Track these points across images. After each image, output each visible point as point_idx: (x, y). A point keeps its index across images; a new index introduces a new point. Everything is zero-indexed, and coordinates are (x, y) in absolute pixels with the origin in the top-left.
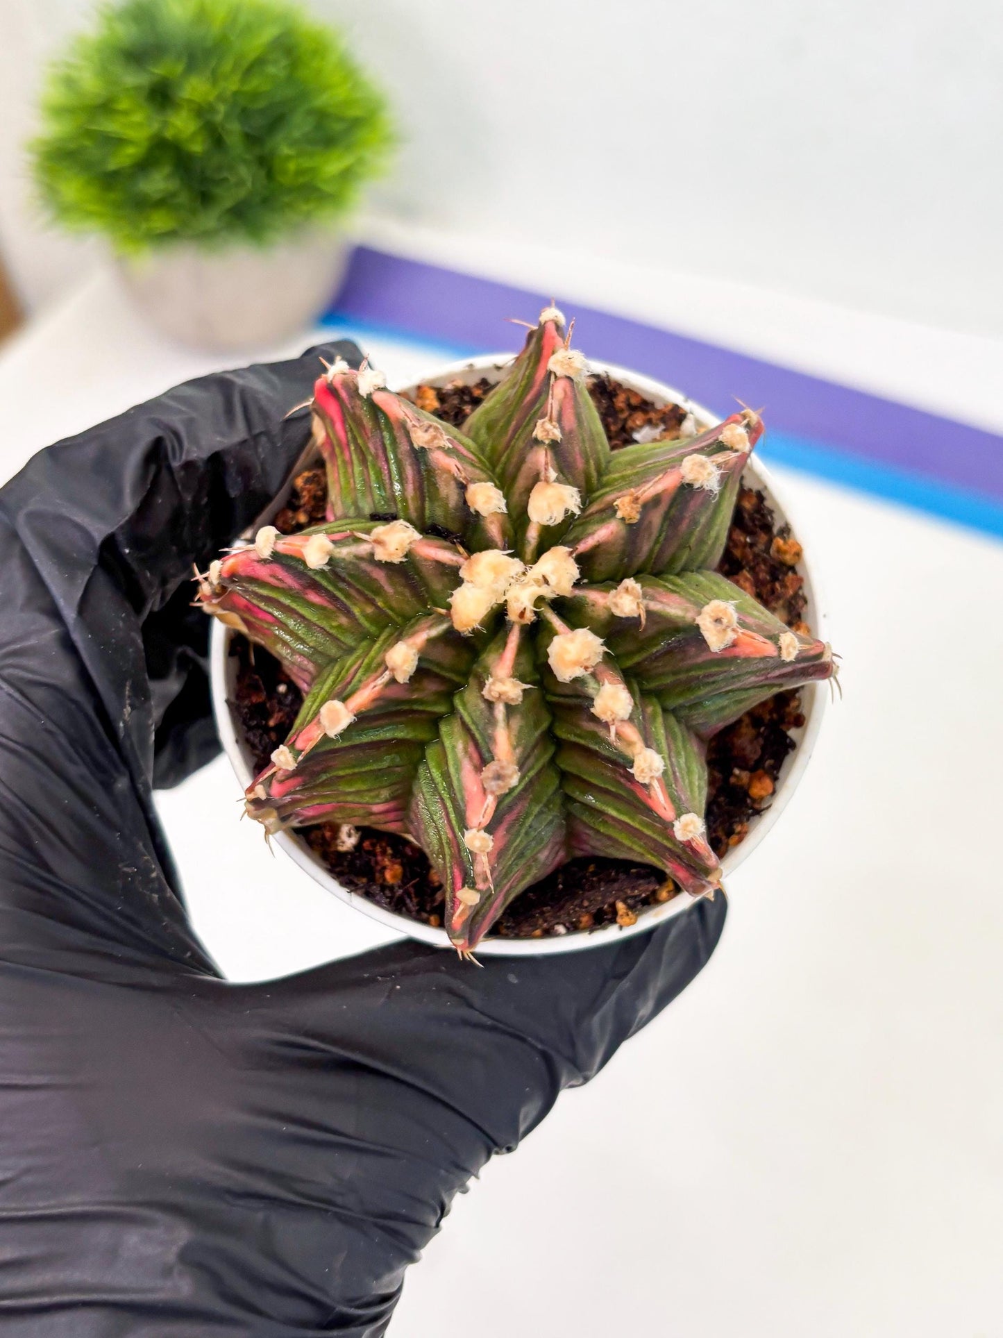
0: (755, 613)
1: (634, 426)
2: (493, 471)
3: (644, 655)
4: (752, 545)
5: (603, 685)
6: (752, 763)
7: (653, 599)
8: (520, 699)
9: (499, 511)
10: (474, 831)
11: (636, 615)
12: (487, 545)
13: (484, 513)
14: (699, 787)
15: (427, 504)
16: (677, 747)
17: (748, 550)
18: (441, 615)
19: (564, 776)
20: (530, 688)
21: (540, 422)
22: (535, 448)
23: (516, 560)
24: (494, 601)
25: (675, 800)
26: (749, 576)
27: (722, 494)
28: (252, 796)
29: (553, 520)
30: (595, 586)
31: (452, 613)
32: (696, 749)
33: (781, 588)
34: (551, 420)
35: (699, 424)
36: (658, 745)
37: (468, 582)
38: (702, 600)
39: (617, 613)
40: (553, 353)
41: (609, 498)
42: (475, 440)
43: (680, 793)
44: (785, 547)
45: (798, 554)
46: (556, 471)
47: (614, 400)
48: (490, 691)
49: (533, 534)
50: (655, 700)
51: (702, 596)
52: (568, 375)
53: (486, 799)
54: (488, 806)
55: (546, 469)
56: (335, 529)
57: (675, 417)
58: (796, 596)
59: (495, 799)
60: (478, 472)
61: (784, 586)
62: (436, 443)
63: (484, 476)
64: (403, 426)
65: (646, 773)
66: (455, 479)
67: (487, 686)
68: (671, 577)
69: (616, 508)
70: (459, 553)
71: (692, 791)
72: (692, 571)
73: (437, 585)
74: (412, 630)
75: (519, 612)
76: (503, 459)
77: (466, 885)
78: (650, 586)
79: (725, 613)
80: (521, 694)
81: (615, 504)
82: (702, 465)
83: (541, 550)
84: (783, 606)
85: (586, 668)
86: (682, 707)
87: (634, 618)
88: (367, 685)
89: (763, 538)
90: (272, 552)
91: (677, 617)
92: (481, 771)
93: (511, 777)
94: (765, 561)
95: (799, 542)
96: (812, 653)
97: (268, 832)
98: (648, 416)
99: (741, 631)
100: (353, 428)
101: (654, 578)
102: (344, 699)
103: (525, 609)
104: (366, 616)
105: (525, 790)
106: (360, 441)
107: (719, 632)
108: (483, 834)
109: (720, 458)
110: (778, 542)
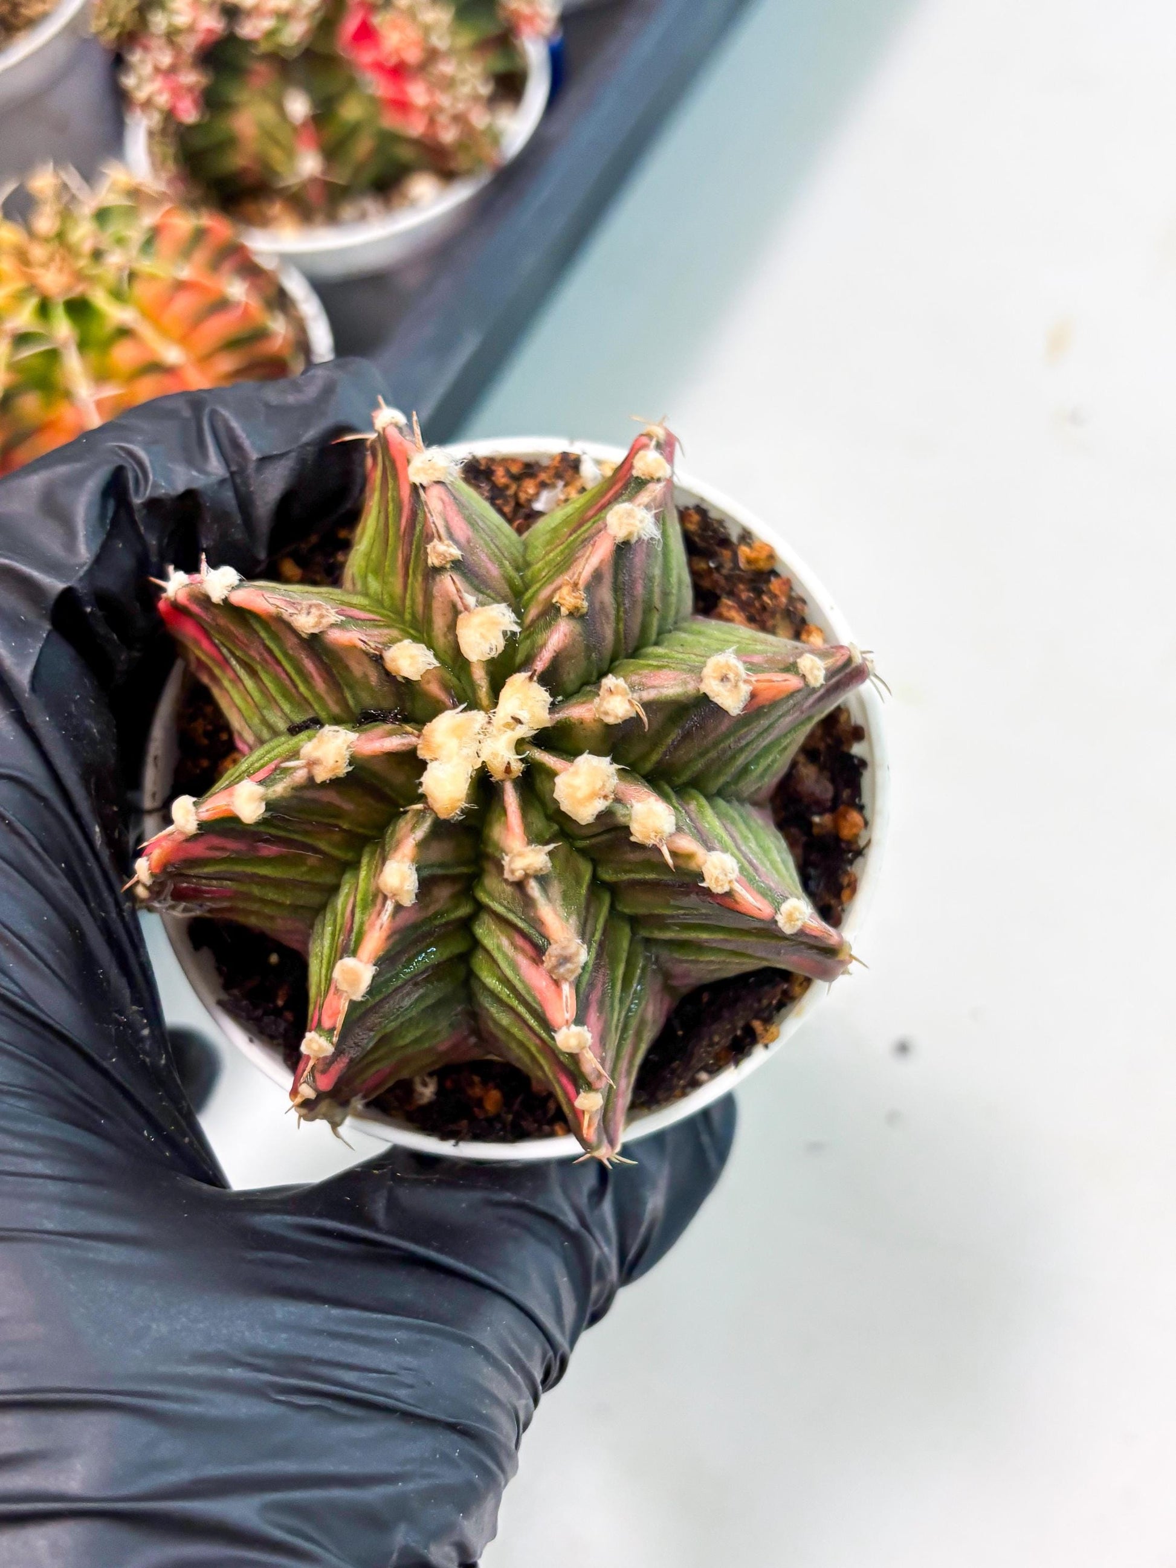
0: (759, 647)
1: (529, 497)
2: (403, 622)
3: (662, 749)
4: (718, 569)
5: (632, 807)
6: (829, 804)
7: (643, 687)
8: (550, 865)
9: (431, 667)
10: (564, 1030)
11: (634, 715)
12: (435, 709)
13: (415, 677)
14: (784, 862)
15: (348, 695)
16: (741, 833)
17: (716, 576)
18: (419, 811)
19: (635, 921)
20: (555, 848)
21: (429, 547)
22: (438, 578)
23: (475, 712)
24: (470, 770)
25: (765, 893)
26: (730, 603)
27: (664, 534)
28: (299, 1100)
29: (494, 650)
30: (573, 701)
31: (430, 804)
32: (760, 822)
33: (771, 600)
34: (440, 538)
35: (599, 463)
36: (720, 842)
37: (432, 760)
38: (695, 661)
39: (611, 720)
40: (408, 461)
41: (544, 594)
42: (366, 595)
43: (767, 882)
44: (753, 555)
45: (771, 557)
46: (472, 595)
47: (493, 478)
48: (512, 872)
49: (480, 676)
50: (694, 792)
51: (693, 657)
52: (437, 480)
53: (562, 990)
54: (566, 997)
55: (461, 598)
56: (257, 765)
57: (569, 465)
58: (791, 600)
59: (570, 986)
60: (386, 631)
61: (774, 596)
62: (326, 622)
63: (395, 633)
64: (279, 619)
65: (722, 881)
66: (367, 654)
67: (506, 868)
68: (651, 650)
69: (558, 605)
70: (407, 733)
71: (777, 870)
72: (670, 631)
73: (398, 778)
74: (395, 840)
75: (503, 768)
76: (408, 603)
77: (581, 1090)
78: (634, 672)
79: (729, 668)
80: (547, 858)
81: (554, 601)
82: (630, 514)
83: (496, 688)
84: (783, 618)
85: (605, 797)
86: (727, 784)
87: (632, 718)
88: (373, 925)
89: (726, 554)
90: (198, 824)
91: (678, 695)
92: (542, 962)
93: (577, 954)
94: (740, 579)
95: (768, 543)
96: (840, 663)
97: (335, 1125)
98: (538, 480)
99: (753, 679)
100: (224, 641)
101: (632, 660)
102: (354, 953)
103: (509, 763)
104: (335, 845)
105: (599, 956)
106: (238, 653)
107: (730, 691)
108: (575, 1029)
109: (644, 497)
110: (744, 551)
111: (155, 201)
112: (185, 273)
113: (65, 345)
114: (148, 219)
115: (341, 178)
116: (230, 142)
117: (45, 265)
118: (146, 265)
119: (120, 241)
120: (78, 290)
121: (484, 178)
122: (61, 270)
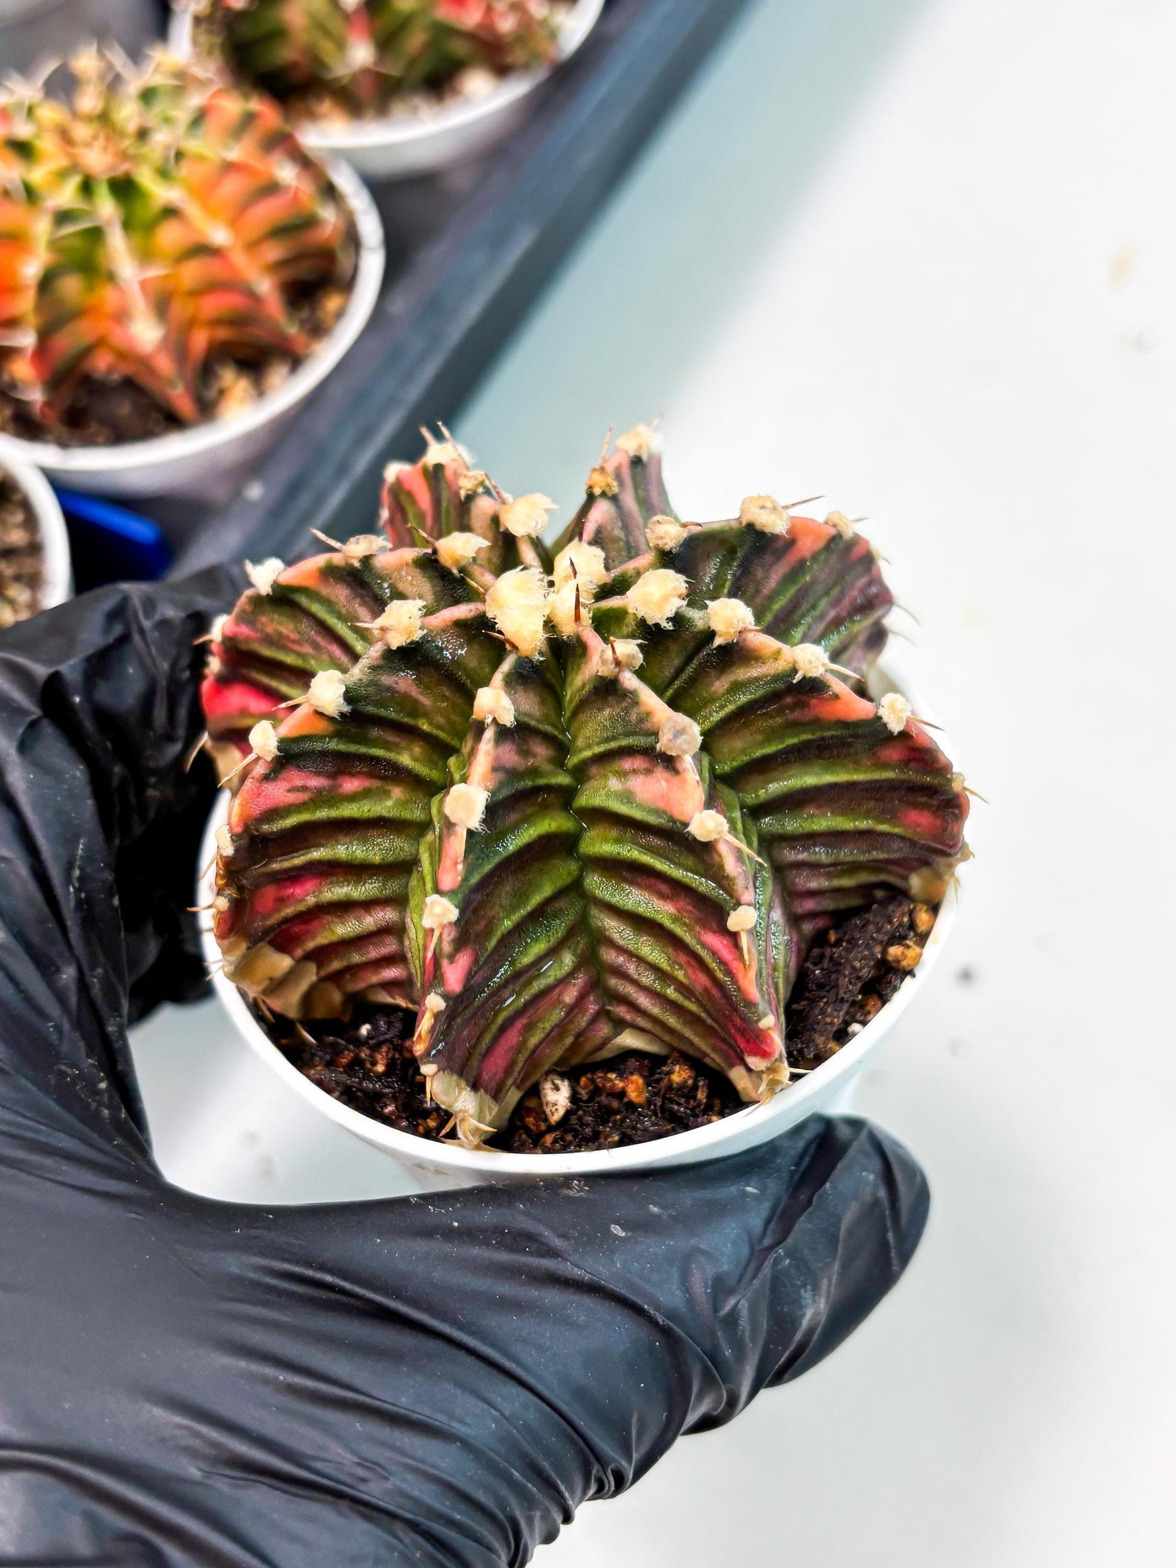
85: (679, 596)
111: (203, 83)
112: (235, 153)
113: (109, 223)
114: (196, 100)
115: (394, 69)
116: (279, 34)
117: (88, 145)
118: (194, 145)
119: (167, 120)
120: (124, 167)
121: (541, 74)
122: (105, 149)
